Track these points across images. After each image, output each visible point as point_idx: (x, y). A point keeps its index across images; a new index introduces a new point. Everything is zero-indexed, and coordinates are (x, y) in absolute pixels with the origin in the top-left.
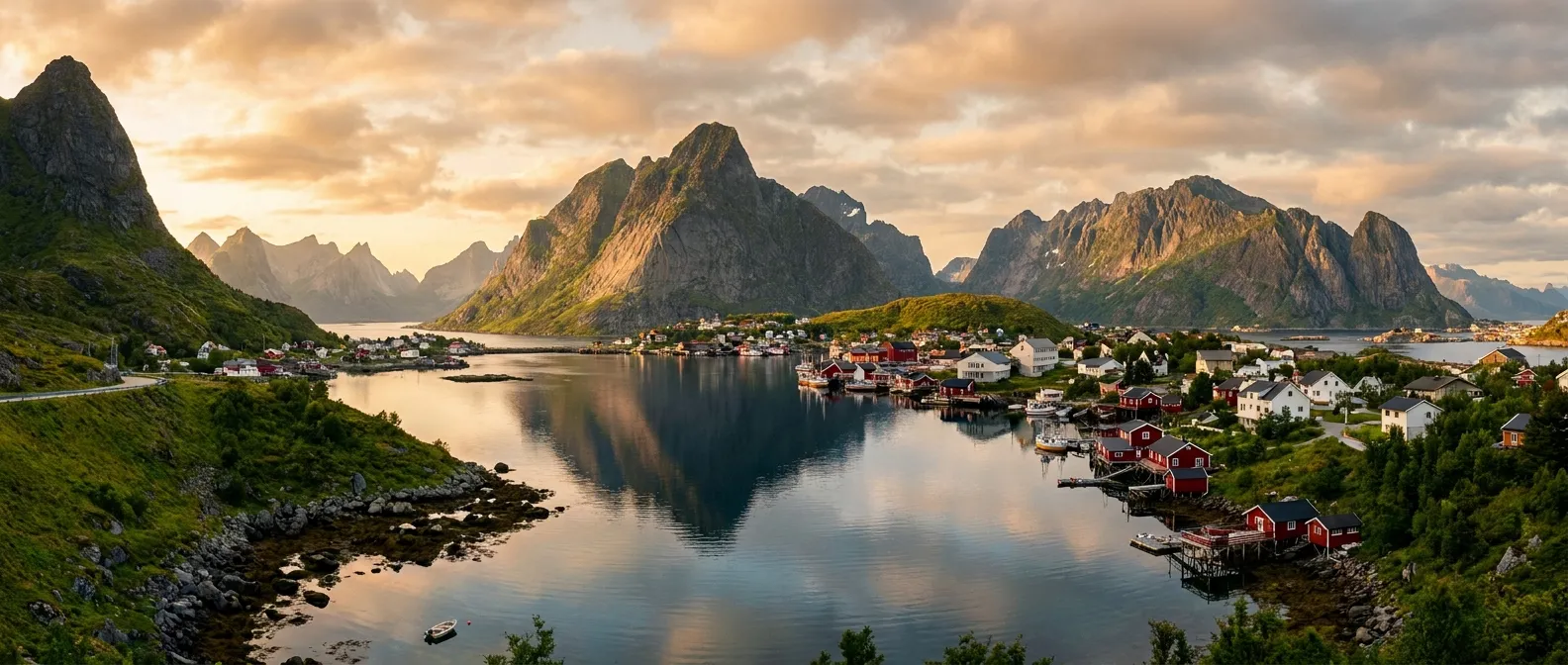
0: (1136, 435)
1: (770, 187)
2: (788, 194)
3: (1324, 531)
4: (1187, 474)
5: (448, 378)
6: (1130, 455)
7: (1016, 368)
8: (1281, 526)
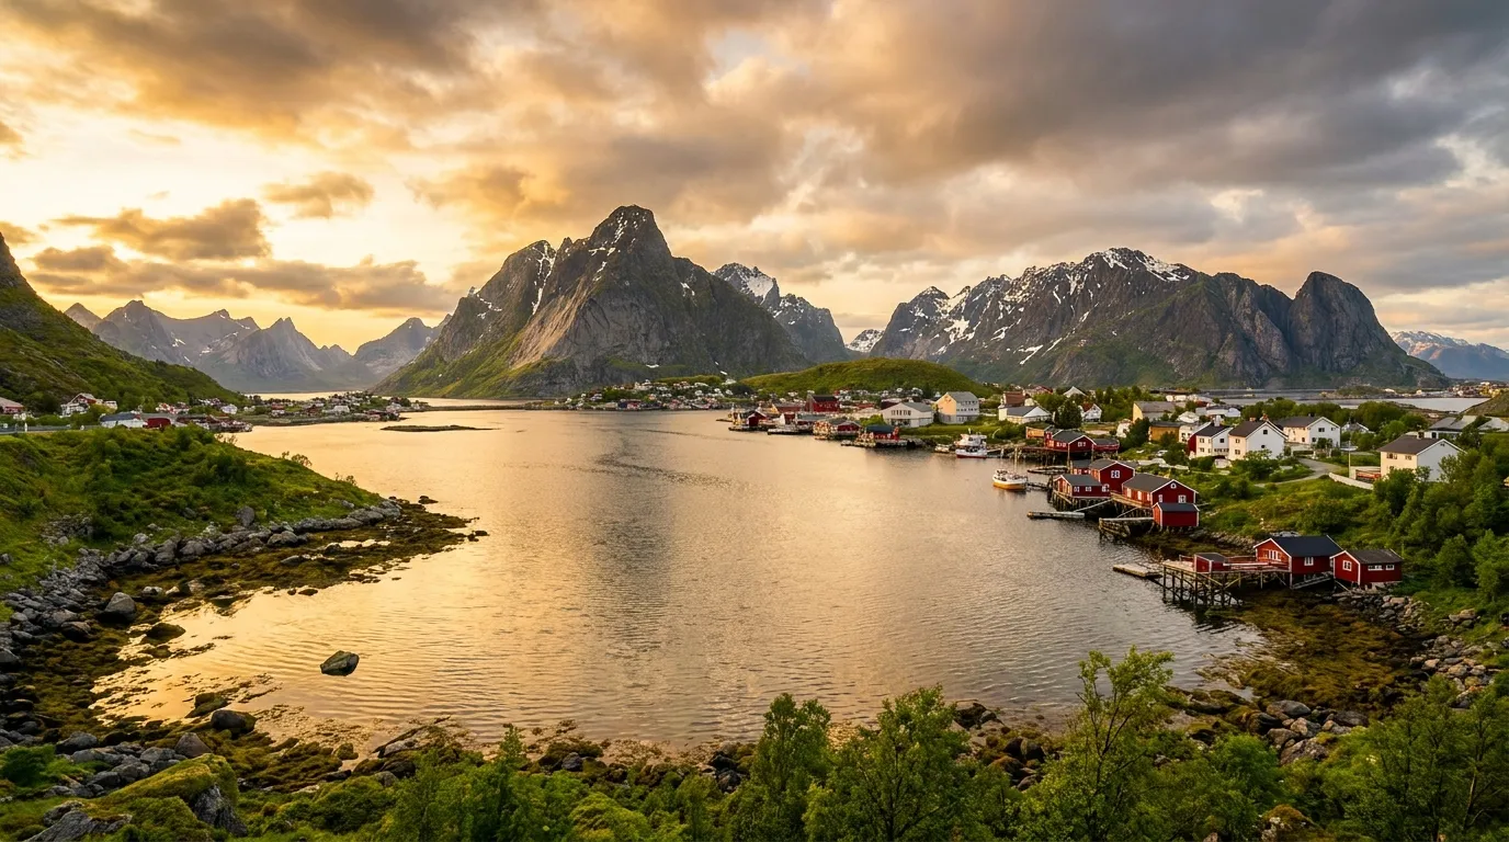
0: (1105, 474)
1: (684, 266)
2: (700, 271)
3: (1355, 566)
4: (1171, 507)
5: (385, 429)
6: (1097, 490)
7: (937, 418)
8: (1298, 561)
